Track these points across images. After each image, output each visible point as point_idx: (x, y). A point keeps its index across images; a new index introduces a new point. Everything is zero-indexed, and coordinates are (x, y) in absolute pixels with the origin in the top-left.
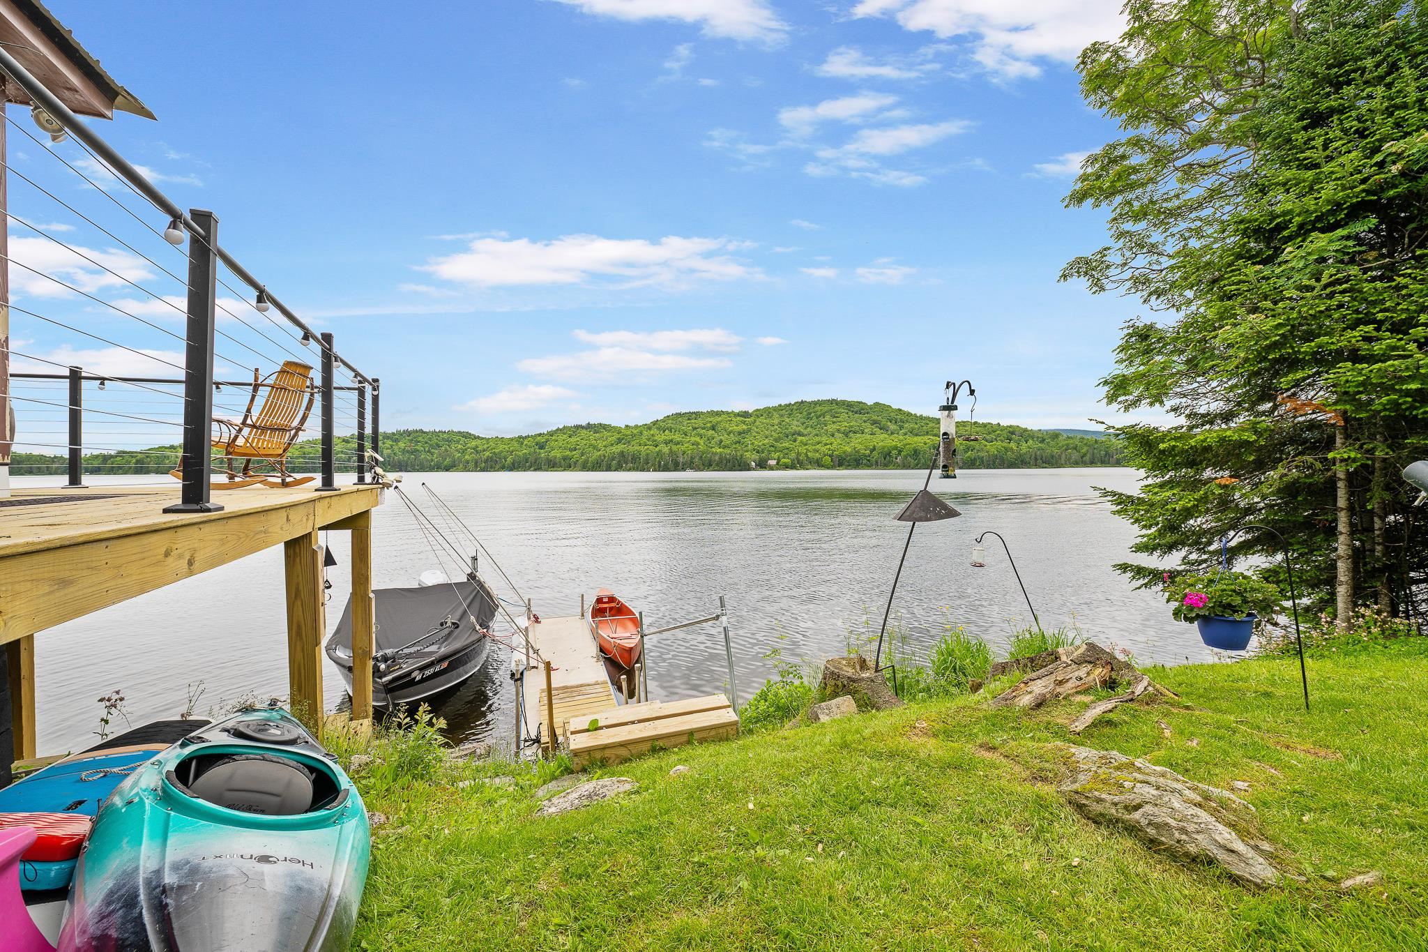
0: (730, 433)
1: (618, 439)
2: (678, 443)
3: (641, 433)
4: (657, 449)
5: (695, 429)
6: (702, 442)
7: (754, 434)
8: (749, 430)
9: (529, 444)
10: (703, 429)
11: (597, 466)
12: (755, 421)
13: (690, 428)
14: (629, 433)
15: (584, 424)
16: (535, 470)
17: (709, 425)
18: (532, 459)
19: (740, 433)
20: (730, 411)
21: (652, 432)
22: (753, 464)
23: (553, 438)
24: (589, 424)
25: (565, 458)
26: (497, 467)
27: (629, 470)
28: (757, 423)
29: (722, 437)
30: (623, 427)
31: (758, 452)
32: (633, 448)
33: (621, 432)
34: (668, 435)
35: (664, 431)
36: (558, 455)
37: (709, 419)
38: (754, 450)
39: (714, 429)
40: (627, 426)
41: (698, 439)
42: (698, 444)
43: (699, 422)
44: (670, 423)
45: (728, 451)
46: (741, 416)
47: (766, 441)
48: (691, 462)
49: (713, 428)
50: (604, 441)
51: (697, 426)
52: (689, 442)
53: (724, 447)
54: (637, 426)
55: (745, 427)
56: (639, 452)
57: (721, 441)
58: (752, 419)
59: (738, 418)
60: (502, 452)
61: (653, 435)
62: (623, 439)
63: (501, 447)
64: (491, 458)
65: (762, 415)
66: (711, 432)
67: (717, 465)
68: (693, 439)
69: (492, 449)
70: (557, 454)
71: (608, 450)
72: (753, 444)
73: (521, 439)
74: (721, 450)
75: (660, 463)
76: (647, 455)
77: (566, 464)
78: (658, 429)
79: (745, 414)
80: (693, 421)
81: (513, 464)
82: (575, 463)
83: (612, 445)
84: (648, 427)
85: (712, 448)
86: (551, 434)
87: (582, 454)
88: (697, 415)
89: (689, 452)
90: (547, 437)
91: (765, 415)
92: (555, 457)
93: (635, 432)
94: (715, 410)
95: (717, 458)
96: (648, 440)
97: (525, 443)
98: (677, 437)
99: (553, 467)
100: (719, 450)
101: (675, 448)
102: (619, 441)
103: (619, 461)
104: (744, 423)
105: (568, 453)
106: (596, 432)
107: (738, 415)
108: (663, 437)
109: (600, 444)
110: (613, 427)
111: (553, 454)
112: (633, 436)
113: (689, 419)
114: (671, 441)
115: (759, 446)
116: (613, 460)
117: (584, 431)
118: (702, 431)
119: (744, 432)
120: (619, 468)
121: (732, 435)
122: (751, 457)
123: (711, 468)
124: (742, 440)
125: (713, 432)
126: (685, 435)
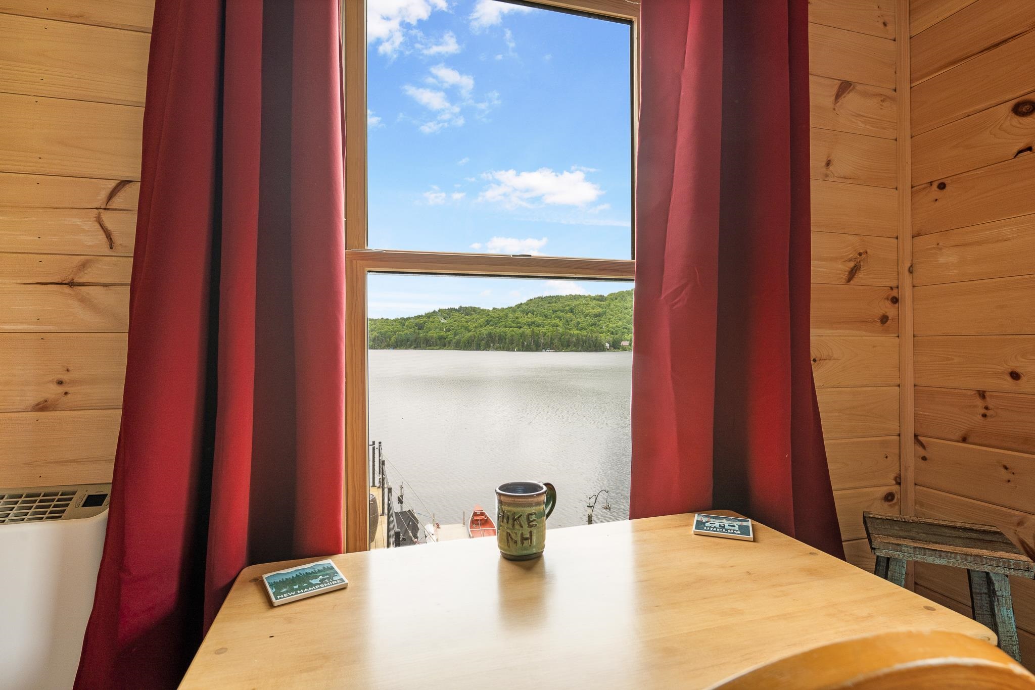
0: (587, 315)
1: (487, 321)
2: (538, 326)
3: (507, 316)
4: (521, 331)
5: (554, 312)
6: (561, 324)
7: (609, 317)
8: (604, 313)
9: (410, 325)
10: (563, 311)
11: (468, 345)
12: (609, 304)
13: (551, 311)
14: (496, 315)
15: (457, 307)
16: (415, 348)
17: (567, 308)
18: (412, 338)
19: (596, 316)
20: (587, 295)
21: (516, 315)
22: (607, 345)
23: (431, 319)
24: (461, 307)
25: (440, 338)
26: (383, 345)
27: (497, 349)
28: (612, 306)
29: (579, 320)
30: (491, 309)
31: (612, 333)
32: (500, 330)
33: (489, 315)
34: (530, 318)
35: (527, 314)
36: (435, 335)
37: (567, 303)
38: (609, 331)
40: (494, 309)
41: (557, 321)
42: (557, 326)
43: (559, 306)
44: (532, 307)
45: (584, 333)
46: (598, 300)
47: (620, 323)
48: (551, 343)
49: (571, 311)
50: (474, 322)
51: (556, 309)
52: (549, 324)
53: (581, 329)
54: (503, 309)
55: (600, 310)
56: (505, 333)
57: (578, 323)
58: (607, 303)
59: (594, 302)
60: (387, 332)
61: (517, 318)
62: (491, 321)
63: (386, 327)
64: (378, 337)
65: (616, 299)
66: (569, 315)
67: (575, 346)
68: (553, 321)
69: (379, 329)
70: (433, 334)
71: (478, 330)
72: (607, 326)
73: (403, 321)
74: (578, 332)
75: (523, 343)
76: (512, 336)
77: (442, 343)
78: (523, 312)
79: (601, 299)
80: (553, 304)
81: (396, 342)
82: (449, 343)
83: (481, 326)
84: (512, 310)
85: (570, 329)
86: (428, 316)
87: (455, 335)
88: (557, 299)
89: (550, 334)
90: (425, 319)
91: (619, 299)
92: (432, 338)
93: (501, 314)
94: (573, 294)
95: (574, 339)
96: (513, 322)
97: (406, 324)
98: (539, 320)
99: (431, 346)
100: (576, 332)
101: (536, 330)
102: (488, 323)
103: (488, 341)
104: (600, 306)
105: (443, 333)
106: (467, 314)
107: (594, 298)
108: (526, 320)
109: (471, 325)
110: (483, 310)
111: (430, 334)
112: (500, 318)
113: (549, 303)
114: (533, 323)
115: (613, 328)
116: (483, 340)
117: (457, 314)
118: (562, 314)
119: (600, 315)
120: (487, 347)
121: (588, 317)
122: (605, 339)
123: (569, 349)
124: (598, 322)
125: (571, 315)
126: (546, 317)
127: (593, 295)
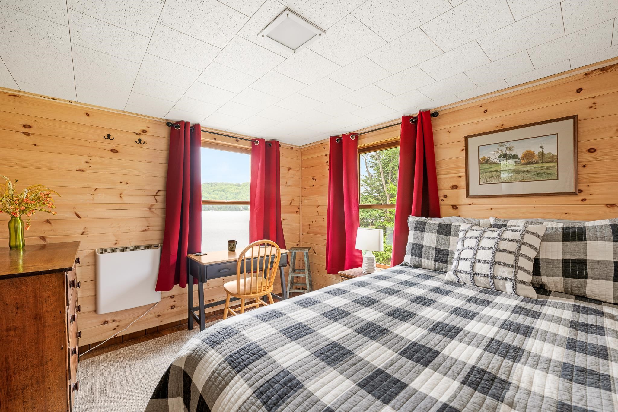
5: (214, 191)
7: (242, 194)
8: (240, 192)
10: (218, 191)
12: (243, 188)
13: (212, 190)
17: (221, 189)
19: (236, 194)
20: (231, 183)
28: (244, 189)
29: (227, 195)
37: (221, 187)
39: (223, 191)
41: (216, 196)
46: (237, 186)
51: (215, 189)
52: (211, 197)
55: (238, 191)
58: (242, 187)
59: (235, 187)
65: (246, 186)
66: (222, 193)
79: (239, 185)
80: (213, 187)
88: (215, 184)
94: (224, 183)
104: (238, 189)
107: (235, 185)
113: (211, 186)
118: (218, 192)
119: (238, 193)
121: (232, 194)
123: (222, 210)
124: (237, 197)
125: (223, 193)
126: (210, 194)
127: (235, 183)
